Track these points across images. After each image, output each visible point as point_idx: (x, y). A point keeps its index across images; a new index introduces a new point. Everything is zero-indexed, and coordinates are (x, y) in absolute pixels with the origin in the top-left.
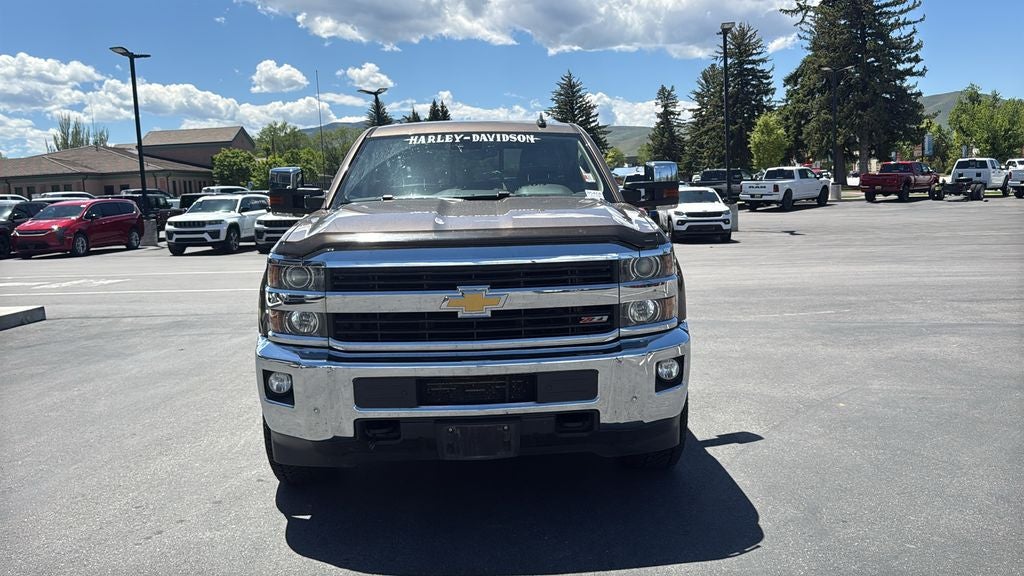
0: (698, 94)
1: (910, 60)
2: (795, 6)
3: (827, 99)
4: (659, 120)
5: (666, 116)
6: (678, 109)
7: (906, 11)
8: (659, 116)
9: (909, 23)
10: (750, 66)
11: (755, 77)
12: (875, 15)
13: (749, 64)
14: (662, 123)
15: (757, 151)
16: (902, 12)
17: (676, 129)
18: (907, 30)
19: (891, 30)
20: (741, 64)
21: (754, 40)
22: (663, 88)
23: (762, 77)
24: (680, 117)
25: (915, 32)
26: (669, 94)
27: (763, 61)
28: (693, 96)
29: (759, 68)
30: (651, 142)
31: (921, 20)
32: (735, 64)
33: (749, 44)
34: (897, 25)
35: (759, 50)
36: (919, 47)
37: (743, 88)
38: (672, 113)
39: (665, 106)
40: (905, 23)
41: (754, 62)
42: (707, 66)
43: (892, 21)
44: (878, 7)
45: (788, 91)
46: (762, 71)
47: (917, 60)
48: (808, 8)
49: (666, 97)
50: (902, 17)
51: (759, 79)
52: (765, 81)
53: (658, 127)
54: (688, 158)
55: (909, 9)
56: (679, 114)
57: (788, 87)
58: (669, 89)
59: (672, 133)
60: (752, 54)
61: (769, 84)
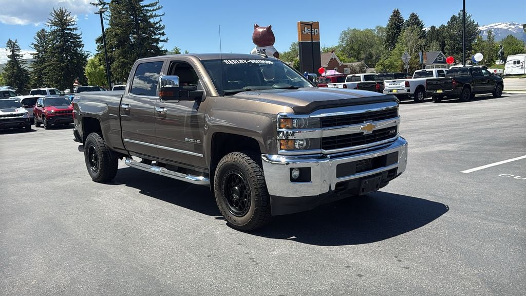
0: (36, 45)
1: (160, 34)
2: (97, 2)
3: (122, 51)
4: (9, 59)
5: (14, 57)
6: (21, 53)
7: (155, 10)
8: (9, 57)
9: (158, 16)
10: (68, 32)
11: (72, 37)
12: (141, 10)
13: (68, 30)
14: (11, 61)
15: (90, 77)
16: (154, 10)
17: (21, 64)
18: (157, 19)
19: (149, 19)
20: (63, 30)
21: (70, 17)
22: (10, 41)
23: (76, 38)
24: (23, 58)
25: (161, 20)
26: (14, 44)
27: (75, 29)
28: (33, 46)
29: (74, 33)
30: (4, 72)
31: (163, 15)
32: (60, 30)
33: (66, 20)
34: (151, 16)
35: (73, 23)
36: (163, 28)
37: (65, 43)
38: (18, 55)
39: (13, 51)
40: (155, 16)
41: (70, 29)
42: (40, 30)
43: (149, 14)
44: (142, 7)
45: (98, 46)
46: (76, 35)
47: (163, 34)
48: (105, 4)
49: (12, 46)
50: (154, 13)
51: (74, 38)
52: (78, 40)
53: (10, 64)
54: (33, 81)
55: (157, 9)
56: (22, 56)
57: (98, 44)
58: (14, 41)
59: (19, 68)
60: (69, 25)
61: (80, 42)
